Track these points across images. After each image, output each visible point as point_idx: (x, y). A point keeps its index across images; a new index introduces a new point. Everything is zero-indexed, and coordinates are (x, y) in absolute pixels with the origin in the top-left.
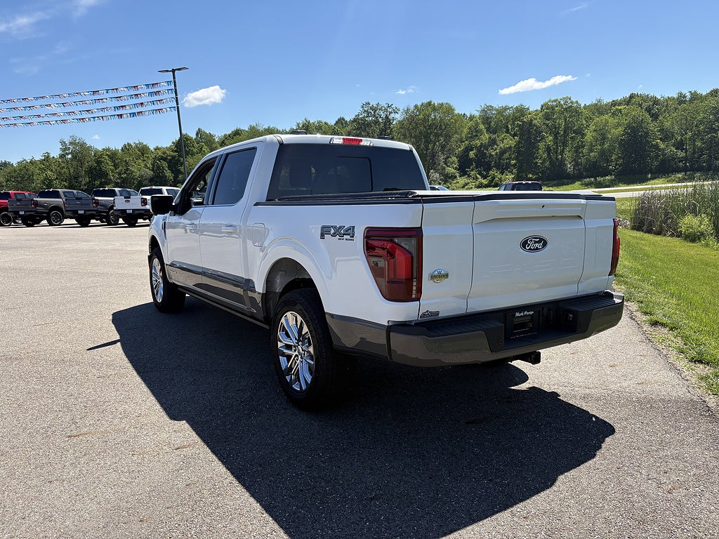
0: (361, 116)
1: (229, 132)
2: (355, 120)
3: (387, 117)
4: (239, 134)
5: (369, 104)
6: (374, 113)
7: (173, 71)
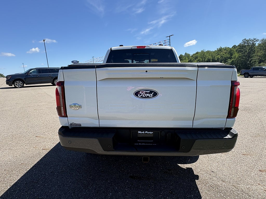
0: (242, 44)
1: (195, 53)
2: (239, 46)
3: (253, 43)
4: (198, 53)
5: (246, 39)
6: (248, 42)
7: (170, 36)
